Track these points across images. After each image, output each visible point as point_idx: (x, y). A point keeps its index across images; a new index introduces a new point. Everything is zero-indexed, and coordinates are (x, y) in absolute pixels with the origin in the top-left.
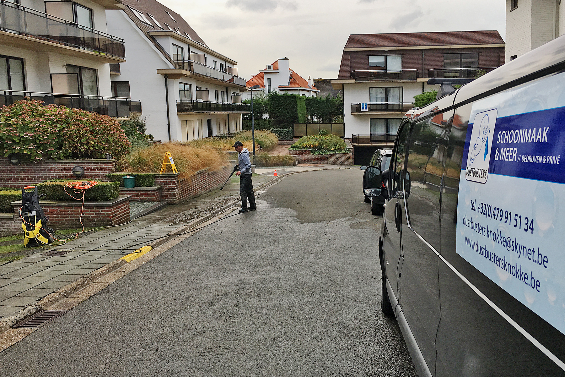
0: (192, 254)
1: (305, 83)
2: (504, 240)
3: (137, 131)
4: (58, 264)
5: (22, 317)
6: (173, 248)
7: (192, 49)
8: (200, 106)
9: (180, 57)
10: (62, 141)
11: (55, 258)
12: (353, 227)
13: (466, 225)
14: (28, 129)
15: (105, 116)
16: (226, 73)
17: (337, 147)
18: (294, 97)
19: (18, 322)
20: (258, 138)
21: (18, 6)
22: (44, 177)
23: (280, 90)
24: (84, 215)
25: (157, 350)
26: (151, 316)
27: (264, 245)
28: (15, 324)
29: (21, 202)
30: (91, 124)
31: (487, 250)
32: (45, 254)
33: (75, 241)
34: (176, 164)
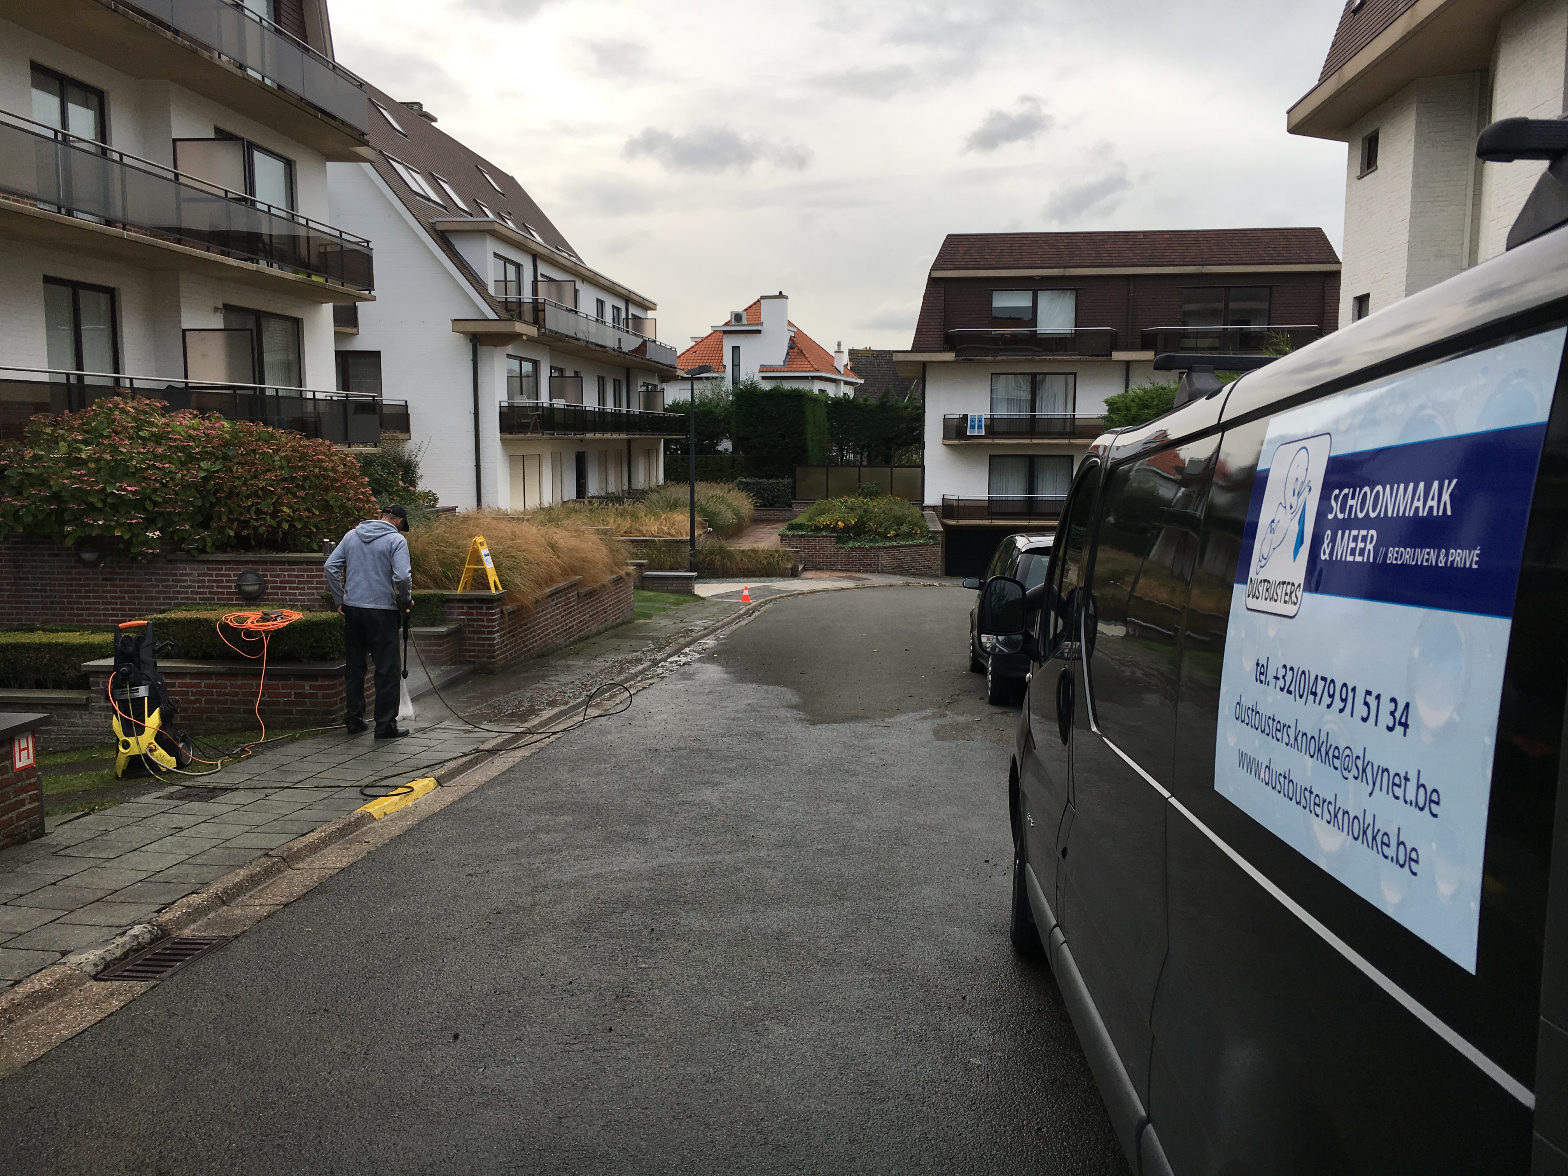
0: (540, 798)
1: (827, 359)
2: (1336, 754)
3: (401, 483)
4: (204, 822)
5: (118, 953)
6: (492, 783)
7: (543, 269)
8: (558, 418)
9: (512, 287)
10: (212, 505)
11: (195, 805)
12: (940, 734)
13: (1243, 722)
14: (126, 474)
15: (321, 441)
16: (628, 332)
17: (904, 528)
18: (798, 396)
19: (109, 966)
20: (704, 503)
21: (104, 152)
22: (164, 598)
23: (764, 378)
24: (266, 698)
25: (456, 1037)
26: (439, 953)
27: (717, 778)
28: (102, 971)
29: (111, 662)
30: (285, 463)
31: (1292, 781)
32: (170, 797)
33: (243, 764)
34: (497, 567)
